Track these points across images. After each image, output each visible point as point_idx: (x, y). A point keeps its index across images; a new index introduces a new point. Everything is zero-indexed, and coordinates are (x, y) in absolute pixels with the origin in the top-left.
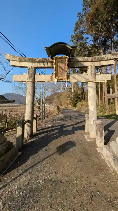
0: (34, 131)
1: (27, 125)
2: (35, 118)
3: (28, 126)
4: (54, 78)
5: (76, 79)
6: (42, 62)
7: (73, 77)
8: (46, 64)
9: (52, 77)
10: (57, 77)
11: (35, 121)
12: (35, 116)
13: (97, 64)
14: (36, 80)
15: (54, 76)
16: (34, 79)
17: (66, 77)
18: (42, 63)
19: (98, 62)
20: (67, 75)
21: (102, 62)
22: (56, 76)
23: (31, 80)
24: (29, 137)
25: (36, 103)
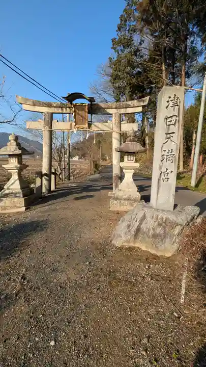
0: (53, 188)
1: (45, 178)
2: (53, 173)
3: (46, 180)
4: (73, 127)
5: (98, 127)
6: (59, 107)
7: (95, 126)
8: (64, 109)
9: (71, 125)
10: (77, 126)
11: (53, 176)
12: (53, 171)
13: (123, 111)
14: (53, 129)
15: (74, 124)
16: (51, 127)
17: (87, 126)
18: (60, 109)
19: (124, 109)
20: (89, 124)
21: (128, 109)
22: (75, 125)
23: (47, 128)
24: (47, 192)
25: (55, 155)
